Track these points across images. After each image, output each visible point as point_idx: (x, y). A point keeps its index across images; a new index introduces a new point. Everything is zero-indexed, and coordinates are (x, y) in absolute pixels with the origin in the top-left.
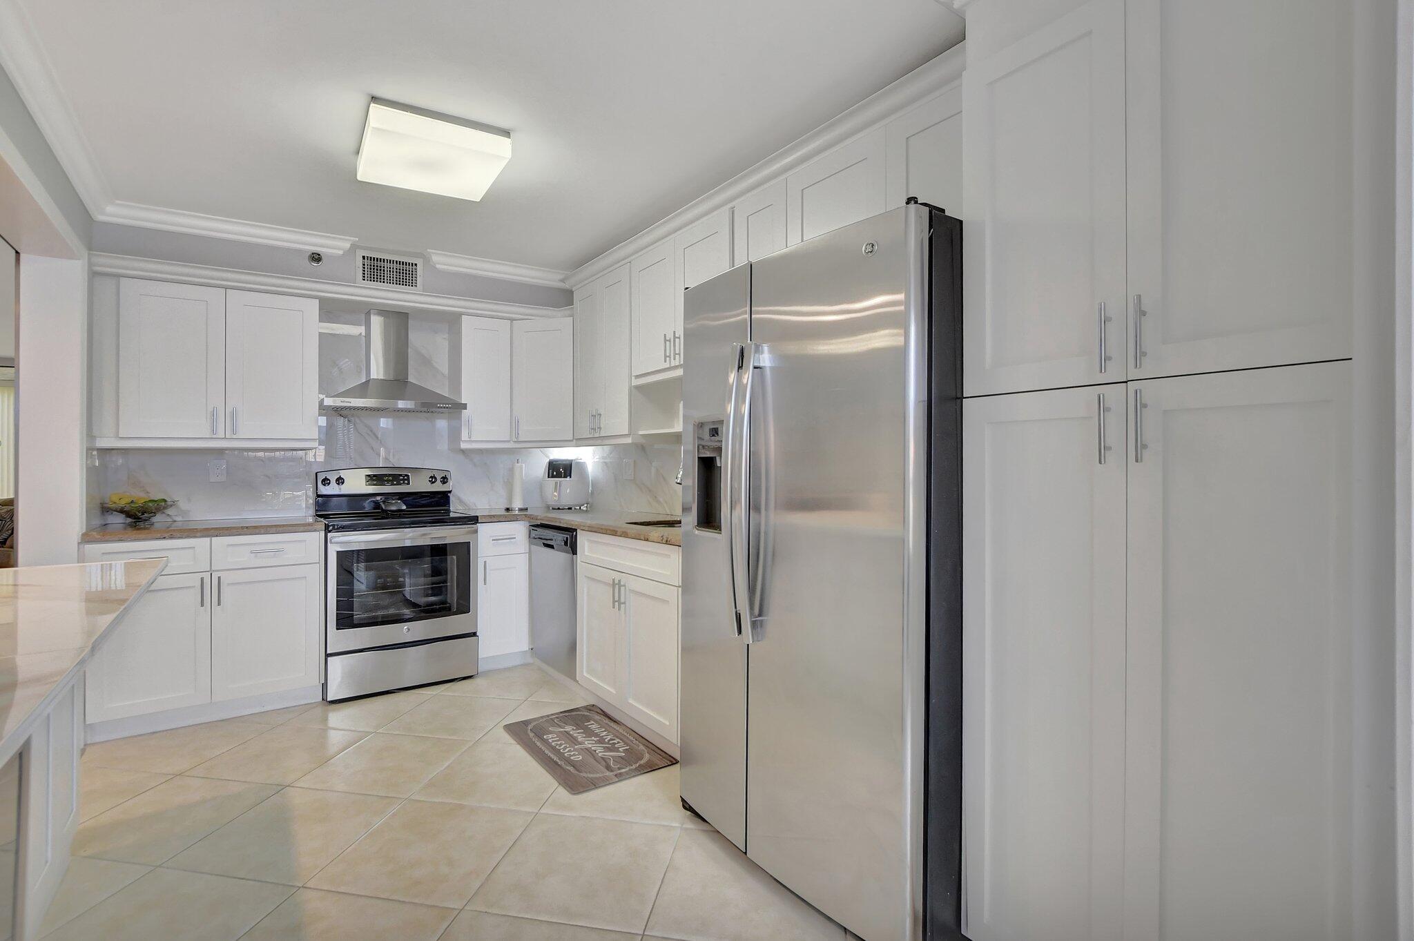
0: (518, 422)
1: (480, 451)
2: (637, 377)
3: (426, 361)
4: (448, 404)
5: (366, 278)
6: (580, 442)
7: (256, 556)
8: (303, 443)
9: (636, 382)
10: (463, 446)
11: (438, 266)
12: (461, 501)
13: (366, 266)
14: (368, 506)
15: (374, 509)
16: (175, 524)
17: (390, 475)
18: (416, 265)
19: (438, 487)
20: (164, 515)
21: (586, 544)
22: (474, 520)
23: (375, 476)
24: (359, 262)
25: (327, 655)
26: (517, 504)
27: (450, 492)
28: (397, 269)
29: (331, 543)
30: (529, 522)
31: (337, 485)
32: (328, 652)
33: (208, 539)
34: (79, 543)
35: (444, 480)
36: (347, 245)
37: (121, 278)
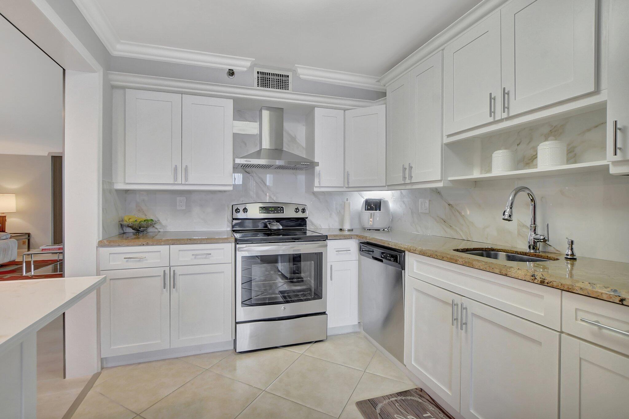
0: (349, 175)
1: (323, 193)
2: (449, 136)
3: (293, 139)
4: (308, 162)
5: (259, 85)
6: (390, 188)
7: (195, 258)
8: (225, 187)
9: (446, 140)
10: (316, 190)
11: (301, 76)
12: (312, 224)
13: (259, 78)
14: (261, 226)
15: (264, 227)
16: (160, 234)
17: (273, 207)
18: (288, 76)
19: (300, 215)
20: (154, 228)
21: (415, 264)
22: (325, 238)
23: (264, 207)
24: (256, 75)
25: (237, 323)
26: (347, 227)
27: (307, 218)
28: (277, 79)
29: (238, 251)
30: (359, 240)
31: (243, 213)
32: (237, 321)
33: (168, 246)
34: (97, 247)
35: (304, 211)
36: (248, 64)
37: (126, 89)
